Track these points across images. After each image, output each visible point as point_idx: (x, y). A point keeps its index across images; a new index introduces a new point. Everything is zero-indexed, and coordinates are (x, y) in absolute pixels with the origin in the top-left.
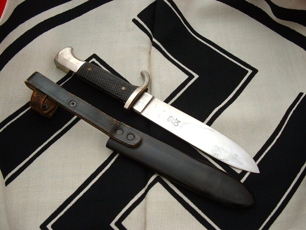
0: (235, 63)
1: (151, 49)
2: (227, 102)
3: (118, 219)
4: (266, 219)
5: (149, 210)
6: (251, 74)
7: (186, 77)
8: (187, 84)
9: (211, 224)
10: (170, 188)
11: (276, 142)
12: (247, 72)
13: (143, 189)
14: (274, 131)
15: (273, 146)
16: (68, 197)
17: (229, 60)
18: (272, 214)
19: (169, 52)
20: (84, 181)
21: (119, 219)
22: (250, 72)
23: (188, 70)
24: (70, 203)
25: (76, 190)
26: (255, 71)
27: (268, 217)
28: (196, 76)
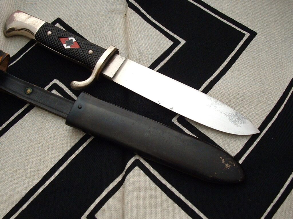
0: (228, 25)
1: (127, 11)
2: (219, 72)
3: (90, 211)
4: (268, 207)
5: (127, 200)
6: (248, 37)
7: (171, 43)
8: (171, 52)
9: (202, 217)
10: (151, 173)
11: (277, 117)
12: (244, 35)
13: (119, 175)
14: (275, 104)
15: (274, 121)
16: (31, 187)
17: (222, 21)
18: (275, 201)
19: (149, 14)
20: (51, 168)
21: (92, 211)
22: (247, 35)
23: (173, 35)
24: (33, 194)
25: (41, 179)
26: (253, 34)
27: (269, 205)
28: (183, 42)
